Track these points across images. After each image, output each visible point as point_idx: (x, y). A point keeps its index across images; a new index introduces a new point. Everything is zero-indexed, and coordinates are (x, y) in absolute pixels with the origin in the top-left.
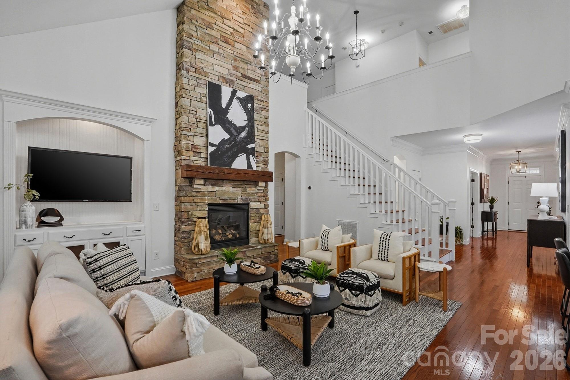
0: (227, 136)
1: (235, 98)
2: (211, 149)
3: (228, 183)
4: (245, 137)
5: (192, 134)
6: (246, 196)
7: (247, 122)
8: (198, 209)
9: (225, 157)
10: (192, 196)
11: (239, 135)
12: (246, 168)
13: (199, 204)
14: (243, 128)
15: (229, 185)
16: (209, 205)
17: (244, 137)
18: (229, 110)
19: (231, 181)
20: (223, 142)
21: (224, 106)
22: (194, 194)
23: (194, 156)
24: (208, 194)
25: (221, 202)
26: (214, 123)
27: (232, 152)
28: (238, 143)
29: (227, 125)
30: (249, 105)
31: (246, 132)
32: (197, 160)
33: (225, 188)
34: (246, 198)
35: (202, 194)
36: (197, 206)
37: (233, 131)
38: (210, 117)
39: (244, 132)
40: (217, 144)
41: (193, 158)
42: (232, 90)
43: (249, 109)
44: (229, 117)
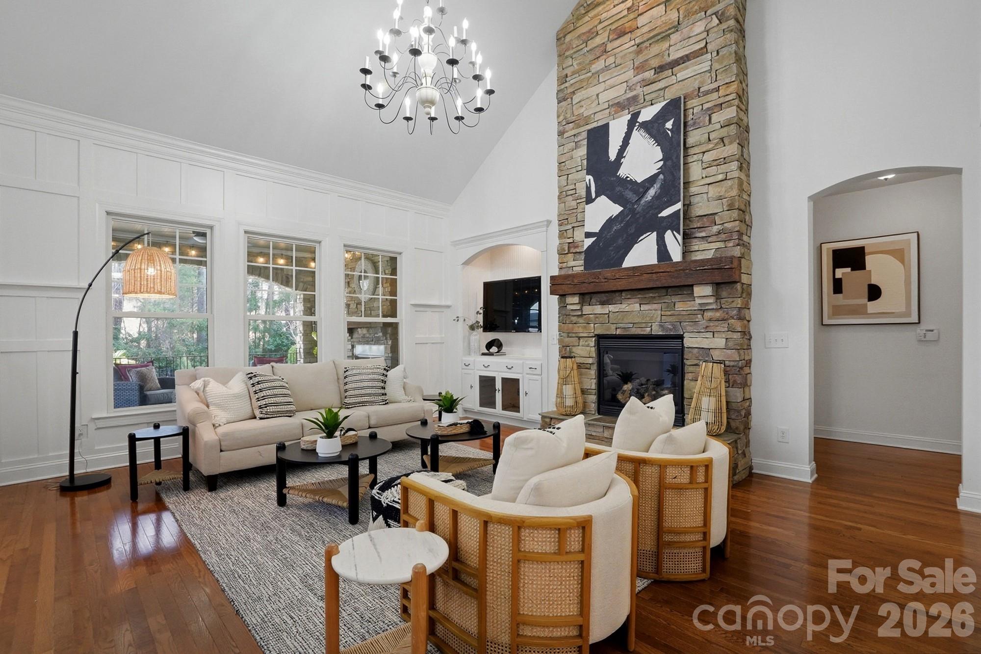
0: (616, 209)
1: (636, 128)
2: (589, 242)
4: (656, 197)
5: (570, 227)
6: (671, 319)
7: (662, 163)
8: (581, 344)
9: (612, 251)
10: (571, 323)
11: (642, 196)
12: (656, 262)
13: (581, 335)
14: (652, 180)
15: (633, 301)
16: (600, 338)
17: (653, 197)
18: (622, 160)
19: (635, 293)
20: (610, 221)
21: (613, 155)
22: (574, 319)
23: (574, 260)
24: (596, 318)
25: (618, 332)
26: (594, 196)
27: (625, 235)
28: (638, 216)
29: (618, 189)
30: (669, 125)
31: (659, 185)
32: (577, 265)
33: (624, 307)
34: (672, 325)
35: (586, 318)
36: (579, 338)
37: (629, 195)
38: (588, 189)
39: (652, 188)
40: (597, 230)
41: (572, 263)
42: (629, 117)
43: (669, 132)
44: (622, 172)
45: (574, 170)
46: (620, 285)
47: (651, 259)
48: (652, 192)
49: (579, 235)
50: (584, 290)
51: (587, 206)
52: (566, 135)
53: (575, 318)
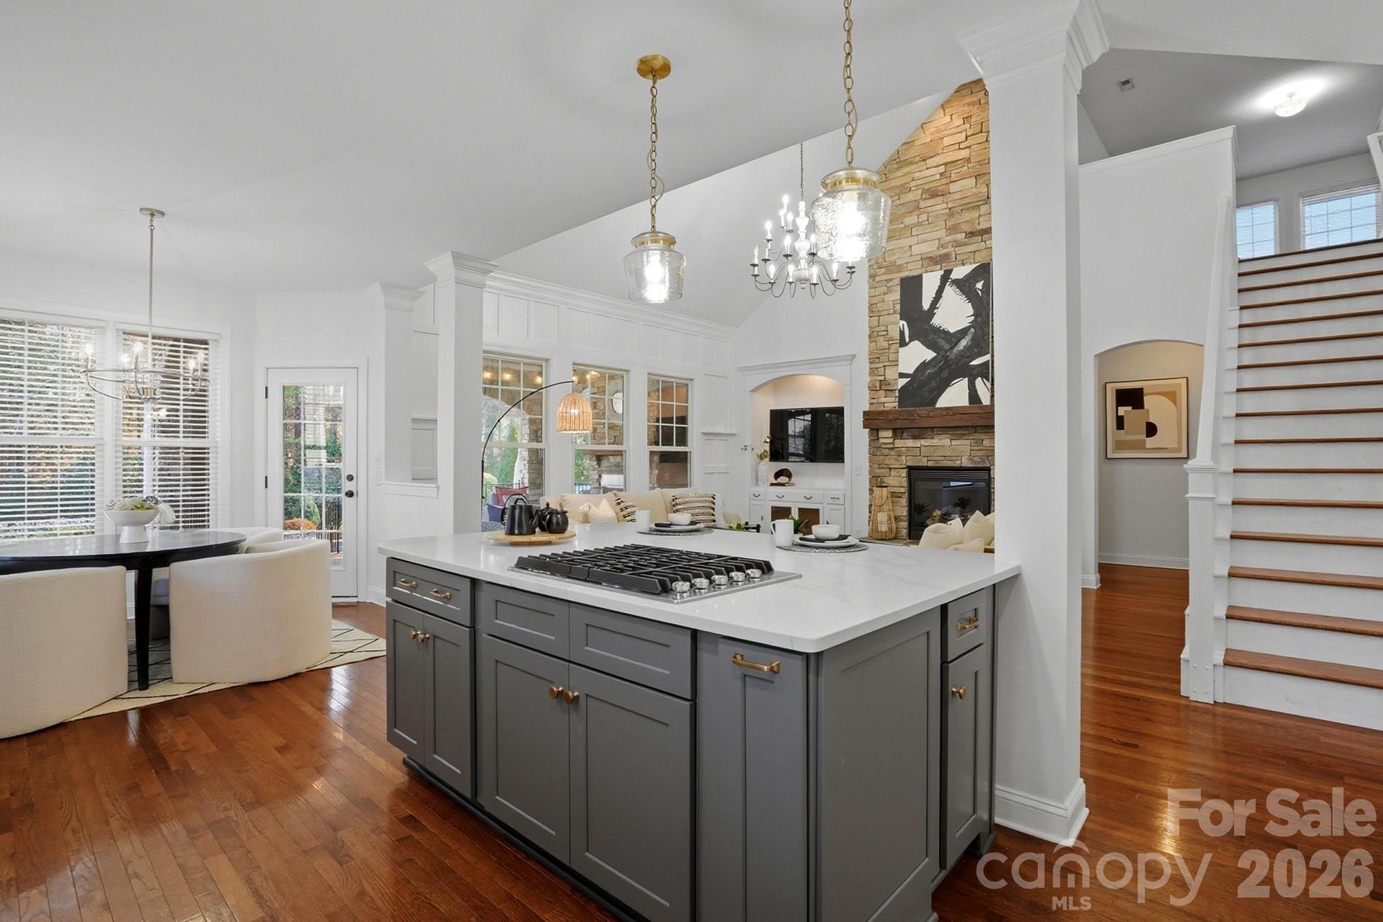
0: (930, 355)
1: (948, 283)
2: (902, 382)
3: (941, 433)
4: (967, 348)
5: (881, 365)
6: (979, 453)
7: (973, 318)
8: (892, 474)
9: (926, 391)
10: (882, 455)
11: (956, 344)
12: (967, 404)
13: (893, 466)
14: (963, 332)
15: (944, 436)
16: (911, 469)
17: (965, 347)
18: (935, 310)
19: (947, 430)
20: (924, 366)
21: (926, 305)
22: (886, 452)
23: (885, 397)
24: (908, 451)
25: (930, 464)
26: (907, 340)
27: (938, 379)
28: (951, 362)
29: (932, 336)
30: (979, 285)
31: (970, 338)
32: (890, 403)
33: (936, 442)
34: (981, 458)
35: (897, 451)
36: (890, 469)
37: (942, 343)
38: (902, 333)
39: (964, 340)
40: (911, 372)
41: (883, 400)
42: (942, 272)
43: (979, 292)
44: (936, 321)
45: (886, 313)
46: (932, 423)
47: (964, 401)
48: (963, 343)
49: (891, 374)
50: (899, 425)
51: (900, 349)
52: (877, 279)
53: (887, 450)
